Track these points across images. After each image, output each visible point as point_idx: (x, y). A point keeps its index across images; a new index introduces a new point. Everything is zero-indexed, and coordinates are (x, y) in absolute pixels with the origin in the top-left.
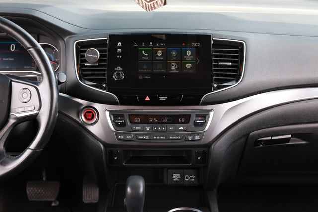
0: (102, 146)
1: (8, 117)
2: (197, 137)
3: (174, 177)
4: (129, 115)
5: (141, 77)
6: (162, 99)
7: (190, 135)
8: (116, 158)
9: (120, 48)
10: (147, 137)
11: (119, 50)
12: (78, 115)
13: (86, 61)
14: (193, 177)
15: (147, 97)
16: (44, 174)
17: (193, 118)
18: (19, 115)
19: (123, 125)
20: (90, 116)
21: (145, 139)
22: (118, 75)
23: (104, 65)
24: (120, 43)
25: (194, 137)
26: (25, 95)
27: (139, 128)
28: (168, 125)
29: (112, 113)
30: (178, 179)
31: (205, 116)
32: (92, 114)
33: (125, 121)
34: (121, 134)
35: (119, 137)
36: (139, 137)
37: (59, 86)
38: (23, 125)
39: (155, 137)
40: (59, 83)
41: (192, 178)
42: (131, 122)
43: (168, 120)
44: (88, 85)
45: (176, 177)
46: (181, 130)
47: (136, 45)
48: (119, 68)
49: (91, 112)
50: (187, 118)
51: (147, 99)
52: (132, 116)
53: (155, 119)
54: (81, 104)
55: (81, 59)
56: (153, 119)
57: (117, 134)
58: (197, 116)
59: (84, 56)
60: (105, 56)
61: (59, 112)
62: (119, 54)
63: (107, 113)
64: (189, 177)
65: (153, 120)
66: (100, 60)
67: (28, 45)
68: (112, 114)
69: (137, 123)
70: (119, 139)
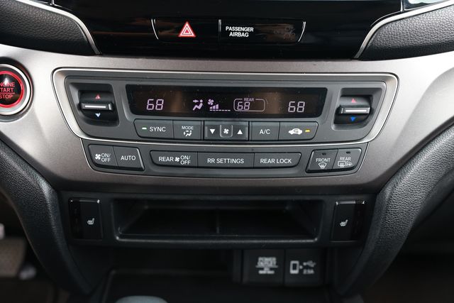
0: (45, 188)
2: (344, 162)
3: (260, 264)
4: (130, 89)
6: (239, 32)
7: (324, 153)
8: (91, 222)
10: (186, 160)
14: (311, 264)
15: (187, 27)
17: (335, 101)
19: (110, 118)
21: (178, 166)
25: (335, 160)
27: (161, 130)
28: (256, 124)
29: (72, 80)
30: (271, 269)
31: (369, 95)
33: (114, 106)
34: (102, 148)
35: (98, 157)
36: (162, 159)
39: (211, 161)
41: (307, 267)
42: (133, 110)
43: (253, 106)
45: (267, 265)
46: (296, 140)
50: (313, 101)
51: (187, 31)
52: (139, 95)
53: (211, 102)
56: (205, 103)
57: (89, 148)
58: (347, 94)
64: (301, 264)
65: (206, 106)
68: (75, 85)
69: (154, 113)
70: (98, 165)
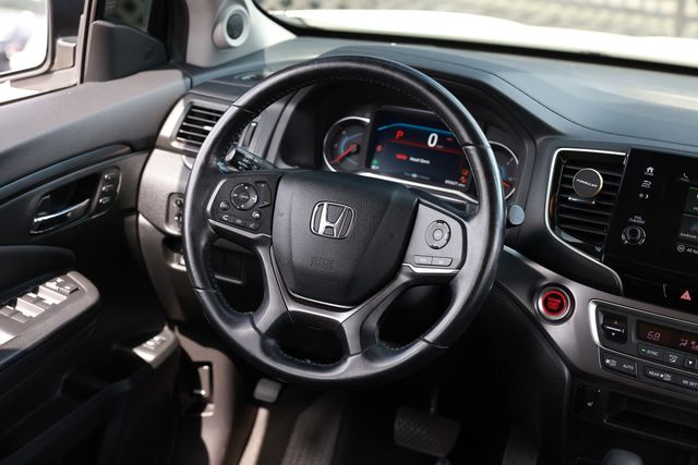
0: (566, 372)
1: (398, 268)
4: (639, 322)
5: (681, 248)
8: (590, 404)
9: (649, 178)
10: (668, 377)
11: (647, 184)
12: (532, 298)
13: (571, 192)
15: (687, 293)
16: (434, 400)
18: (419, 270)
20: (554, 304)
21: (662, 380)
22: (633, 233)
23: (607, 208)
24: (651, 169)
26: (438, 234)
27: (655, 353)
29: (601, 308)
32: (559, 302)
33: (626, 332)
34: (612, 356)
35: (608, 361)
36: (651, 373)
37: (508, 230)
38: (421, 291)
39: (685, 382)
40: (508, 224)
42: (638, 337)
44: (564, 240)
47: (685, 178)
48: (638, 220)
49: (559, 297)
51: (686, 296)
52: (644, 325)
53: (693, 343)
54: (541, 277)
55: (562, 187)
56: (689, 342)
57: (604, 355)
59: (570, 182)
60: (614, 189)
61: (496, 284)
62: (645, 191)
63: (592, 308)
65: (689, 345)
66: (600, 196)
67: (467, 139)
68: (602, 312)
69: (652, 342)
70: (606, 367)
